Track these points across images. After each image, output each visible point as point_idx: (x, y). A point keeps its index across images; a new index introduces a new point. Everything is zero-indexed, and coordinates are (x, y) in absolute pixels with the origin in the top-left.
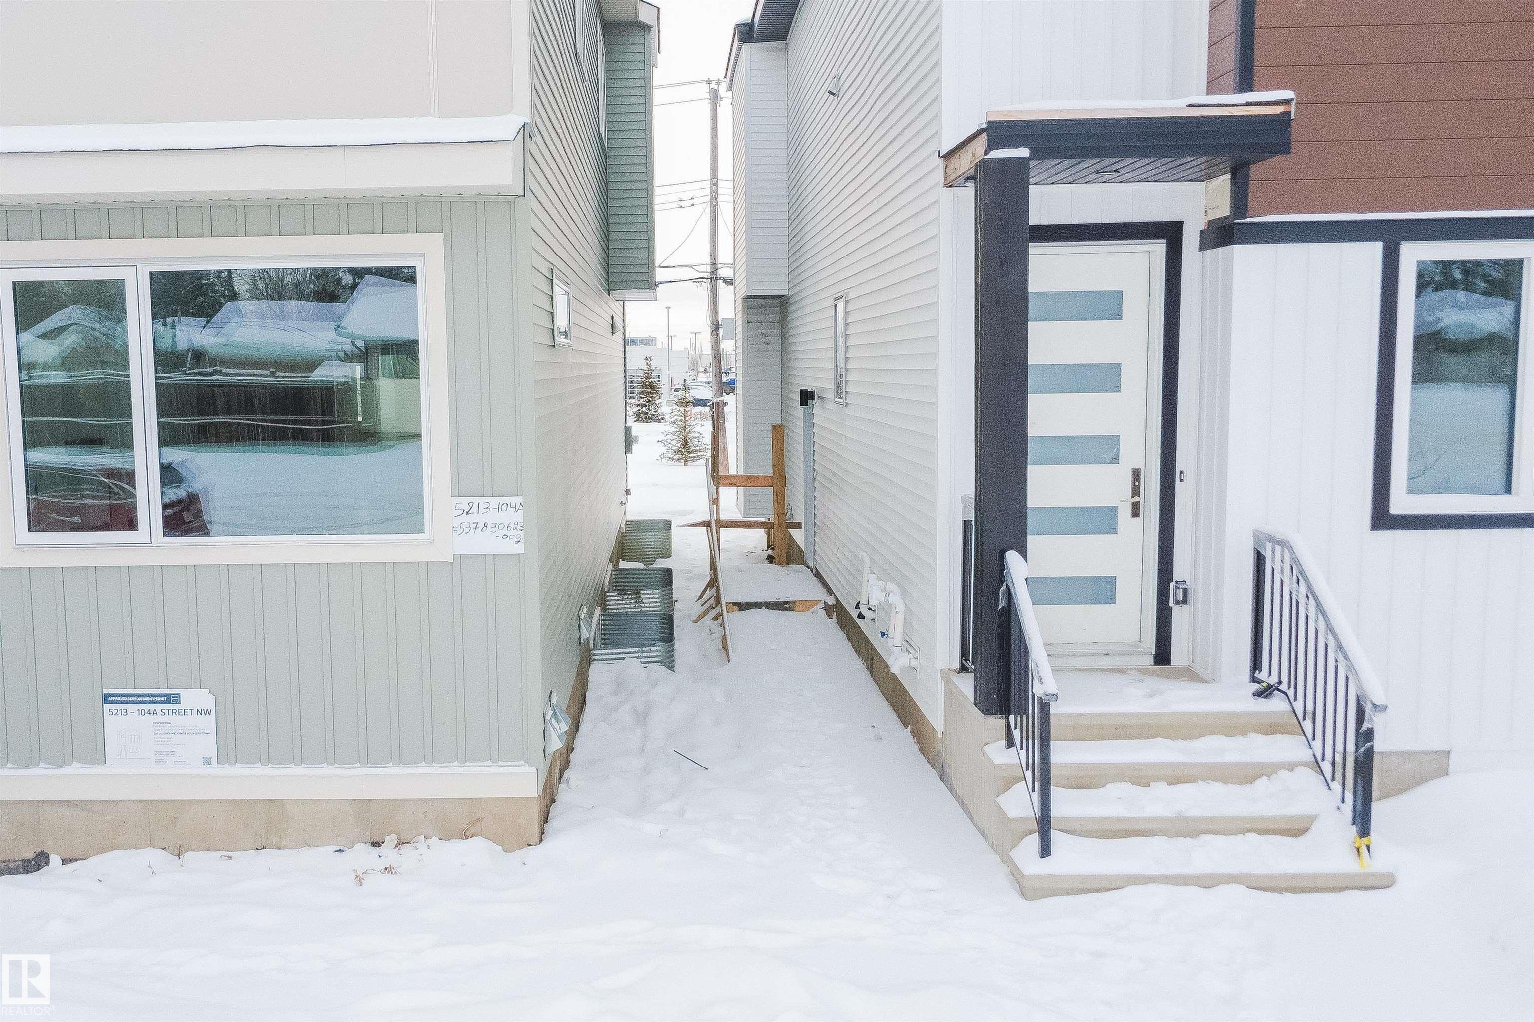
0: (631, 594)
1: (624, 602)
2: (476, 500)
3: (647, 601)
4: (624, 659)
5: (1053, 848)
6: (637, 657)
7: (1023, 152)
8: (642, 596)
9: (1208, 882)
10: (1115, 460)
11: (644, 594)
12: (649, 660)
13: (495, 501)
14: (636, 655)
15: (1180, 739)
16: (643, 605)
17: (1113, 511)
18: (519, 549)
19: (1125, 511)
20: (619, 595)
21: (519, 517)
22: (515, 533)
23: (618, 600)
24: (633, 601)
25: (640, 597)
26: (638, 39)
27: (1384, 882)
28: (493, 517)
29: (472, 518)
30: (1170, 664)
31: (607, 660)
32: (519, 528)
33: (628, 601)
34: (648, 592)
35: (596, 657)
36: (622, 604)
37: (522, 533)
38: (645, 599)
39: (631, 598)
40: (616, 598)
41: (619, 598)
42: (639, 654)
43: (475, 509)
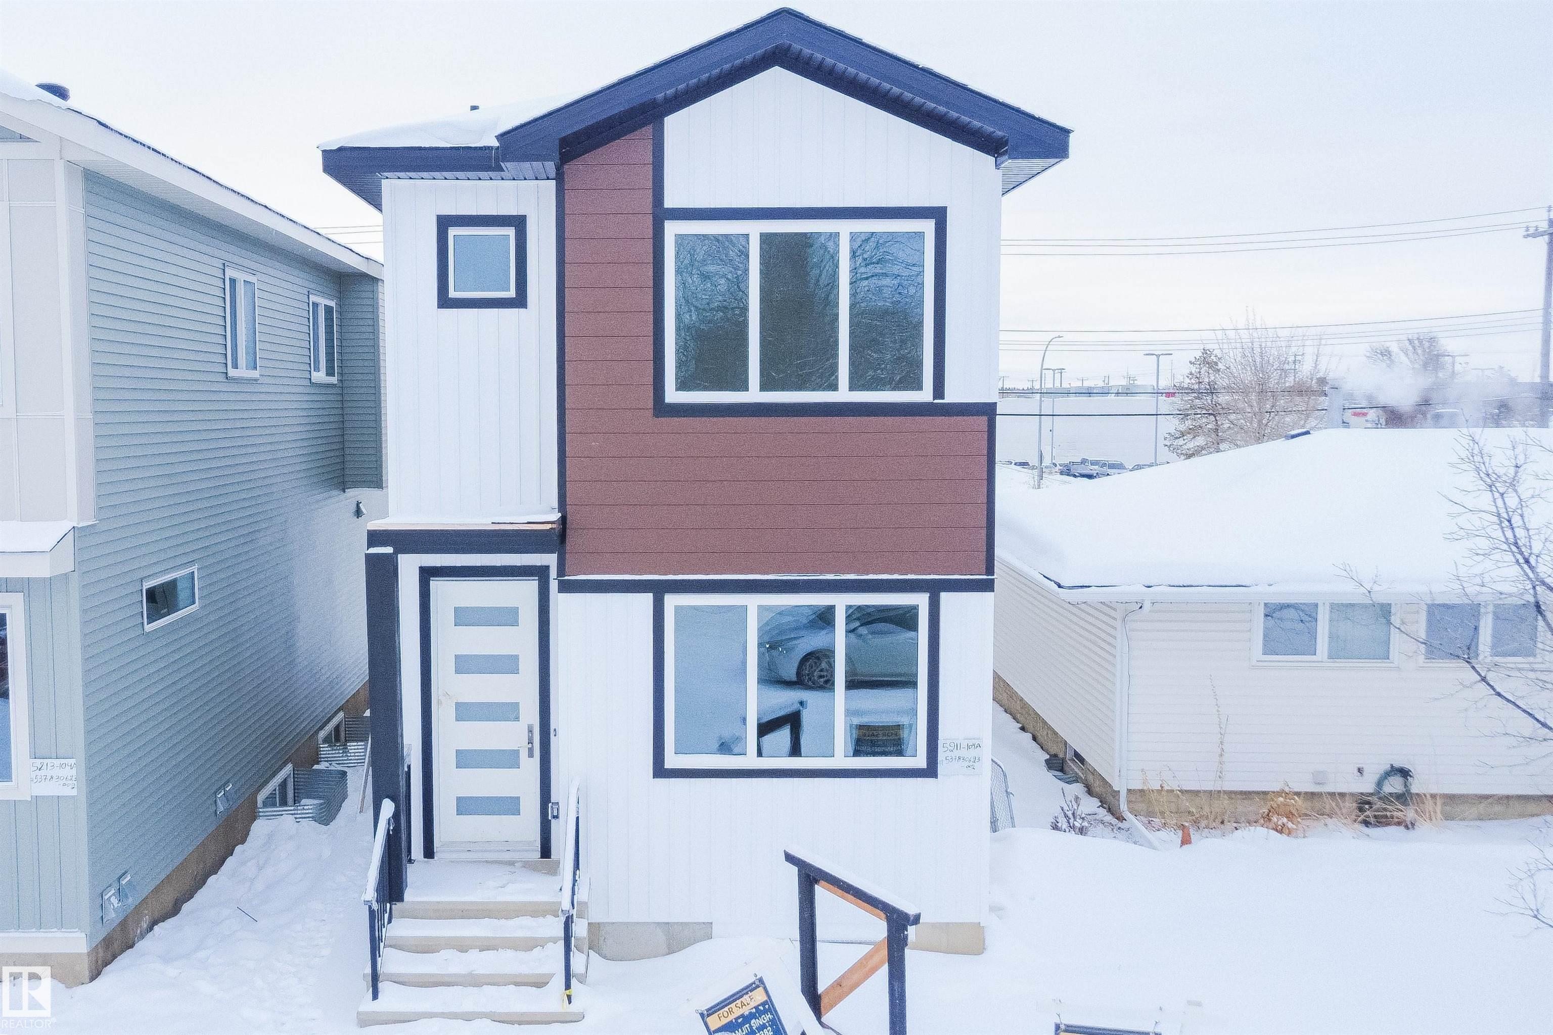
0: (340, 745)
1: (334, 752)
2: (45, 761)
3: (353, 751)
4: (282, 815)
5: (380, 995)
6: (292, 814)
7: (389, 550)
8: (349, 748)
9: (468, 1017)
10: (517, 719)
11: (350, 746)
12: (303, 816)
13: (57, 762)
14: (293, 812)
15: (503, 919)
16: (349, 755)
17: (515, 753)
18: (74, 793)
19: (524, 754)
20: (330, 746)
21: (74, 772)
22: (70, 782)
23: (329, 751)
24: (341, 752)
25: (346, 748)
26: (369, 288)
27: (578, 1018)
28: (57, 772)
29: (43, 772)
30: (550, 858)
31: (268, 816)
32: (73, 779)
33: (337, 752)
34: (353, 744)
35: (261, 814)
36: (332, 754)
37: (75, 782)
38: (351, 749)
39: (339, 749)
40: (327, 749)
41: (330, 749)
42: (296, 812)
43: (45, 767)
